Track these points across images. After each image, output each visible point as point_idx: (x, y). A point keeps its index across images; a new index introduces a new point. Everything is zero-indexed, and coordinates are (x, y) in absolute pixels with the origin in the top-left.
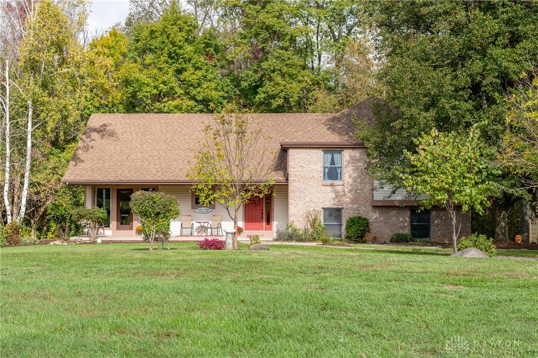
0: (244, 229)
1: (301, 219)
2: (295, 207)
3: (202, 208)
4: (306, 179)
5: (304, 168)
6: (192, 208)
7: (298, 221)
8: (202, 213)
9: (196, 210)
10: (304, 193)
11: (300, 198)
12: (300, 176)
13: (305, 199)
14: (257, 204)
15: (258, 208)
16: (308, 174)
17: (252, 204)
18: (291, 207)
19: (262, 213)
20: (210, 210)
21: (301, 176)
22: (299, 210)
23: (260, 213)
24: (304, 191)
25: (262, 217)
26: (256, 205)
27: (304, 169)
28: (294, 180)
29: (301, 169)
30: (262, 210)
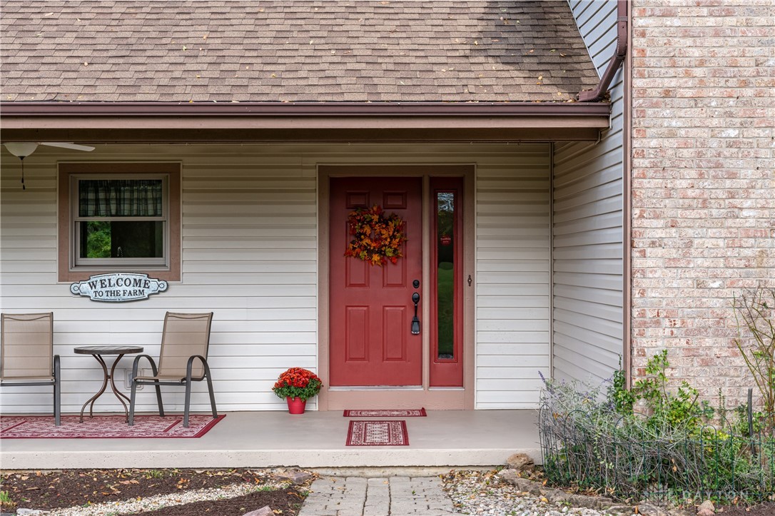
0: (325, 379)
1: (714, 345)
2: (671, 264)
3: (114, 278)
4: (745, 84)
5: (729, 13)
6: (63, 277)
7: (691, 353)
8: (115, 300)
9: (85, 287)
10: (732, 176)
11: (705, 204)
12: (701, 63)
13: (734, 211)
14: (389, 253)
15: (394, 272)
16: (757, 51)
17: (363, 254)
18: (649, 263)
19: (417, 300)
20: (153, 285)
21: (714, 63)
22: (700, 285)
23: (402, 297)
24: (728, 164)
25: (417, 321)
26: (384, 263)
27: (730, 21)
28: (667, 93)
29: (711, 21)
30: (417, 284)
